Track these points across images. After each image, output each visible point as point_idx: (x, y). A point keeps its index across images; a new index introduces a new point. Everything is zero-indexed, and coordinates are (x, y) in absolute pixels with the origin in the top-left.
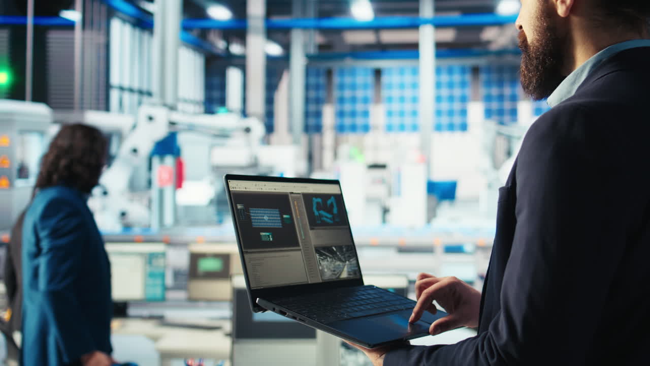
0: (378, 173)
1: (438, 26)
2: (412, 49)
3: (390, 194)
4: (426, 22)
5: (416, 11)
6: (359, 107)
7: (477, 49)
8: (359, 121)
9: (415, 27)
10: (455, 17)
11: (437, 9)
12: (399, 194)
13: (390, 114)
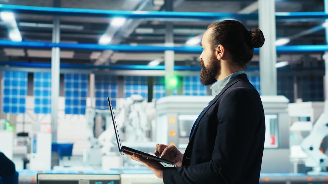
0: (22, 139)
1: (63, 49)
2: (47, 62)
3: (29, 152)
4: (56, 46)
5: (50, 38)
6: (19, 97)
7: (87, 65)
8: (18, 105)
9: (49, 49)
10: (74, 44)
11: (62, 39)
12: (35, 152)
13: (37, 101)
